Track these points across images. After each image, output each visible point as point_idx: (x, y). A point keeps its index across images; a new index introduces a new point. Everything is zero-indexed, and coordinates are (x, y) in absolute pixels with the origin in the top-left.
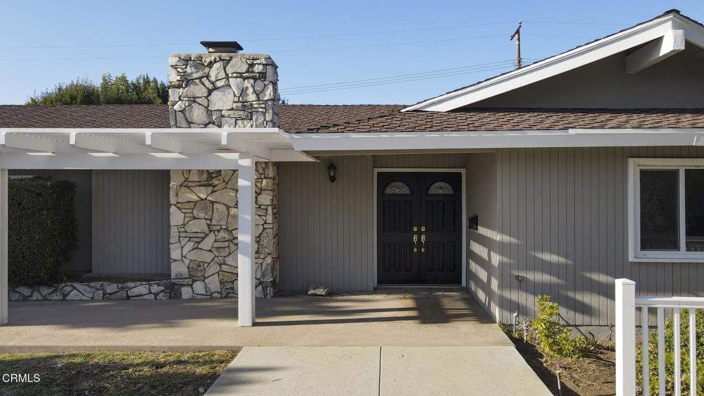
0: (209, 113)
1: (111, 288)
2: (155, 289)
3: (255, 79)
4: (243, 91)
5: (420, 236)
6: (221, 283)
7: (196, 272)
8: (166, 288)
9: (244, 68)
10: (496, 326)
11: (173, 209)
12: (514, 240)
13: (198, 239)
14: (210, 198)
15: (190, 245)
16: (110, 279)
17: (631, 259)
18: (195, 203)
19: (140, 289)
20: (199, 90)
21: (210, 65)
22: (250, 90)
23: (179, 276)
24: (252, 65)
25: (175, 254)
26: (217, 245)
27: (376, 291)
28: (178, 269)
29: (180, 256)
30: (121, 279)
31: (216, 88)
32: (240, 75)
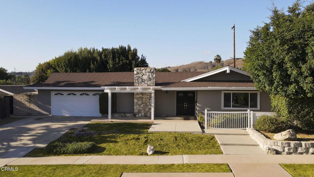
0: (142, 80)
1: (122, 115)
2: (131, 115)
3: (151, 73)
4: (149, 75)
5: (186, 105)
6: (144, 114)
7: (139, 112)
8: (133, 114)
9: (149, 71)
10: (197, 121)
11: (135, 99)
12: (201, 105)
13: (140, 105)
14: (142, 97)
15: (138, 106)
16: (122, 113)
17: (222, 109)
18: (139, 98)
19: (128, 115)
20: (140, 75)
21: (143, 70)
22: (151, 75)
23: (136, 112)
24: (151, 70)
25: (135, 108)
26: (144, 106)
27: (176, 116)
28: (136, 111)
29: (136, 108)
30: (124, 113)
31: (144, 75)
32: (149, 72)
